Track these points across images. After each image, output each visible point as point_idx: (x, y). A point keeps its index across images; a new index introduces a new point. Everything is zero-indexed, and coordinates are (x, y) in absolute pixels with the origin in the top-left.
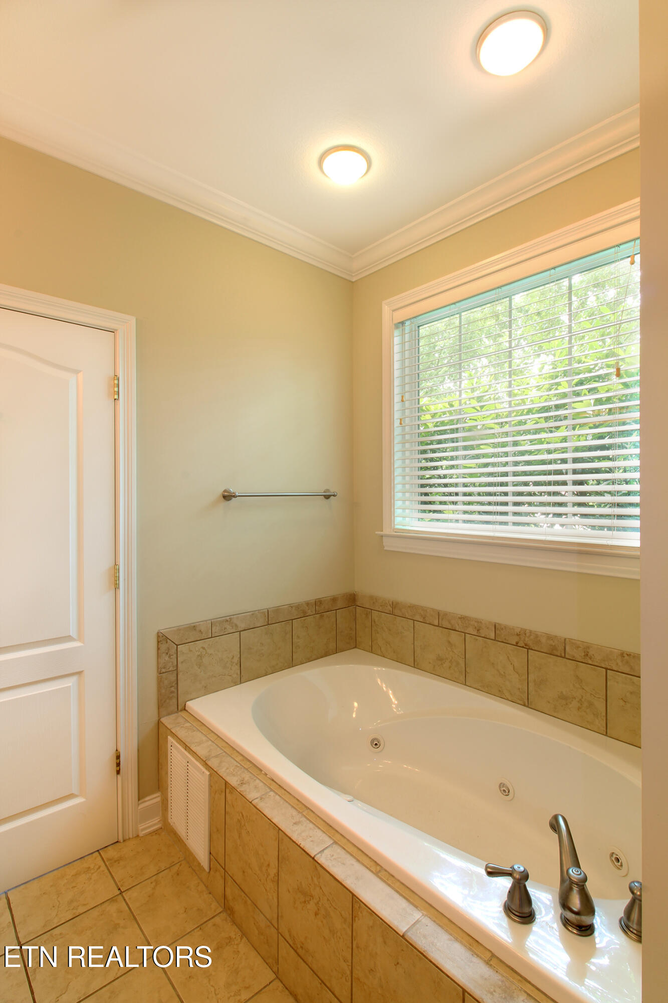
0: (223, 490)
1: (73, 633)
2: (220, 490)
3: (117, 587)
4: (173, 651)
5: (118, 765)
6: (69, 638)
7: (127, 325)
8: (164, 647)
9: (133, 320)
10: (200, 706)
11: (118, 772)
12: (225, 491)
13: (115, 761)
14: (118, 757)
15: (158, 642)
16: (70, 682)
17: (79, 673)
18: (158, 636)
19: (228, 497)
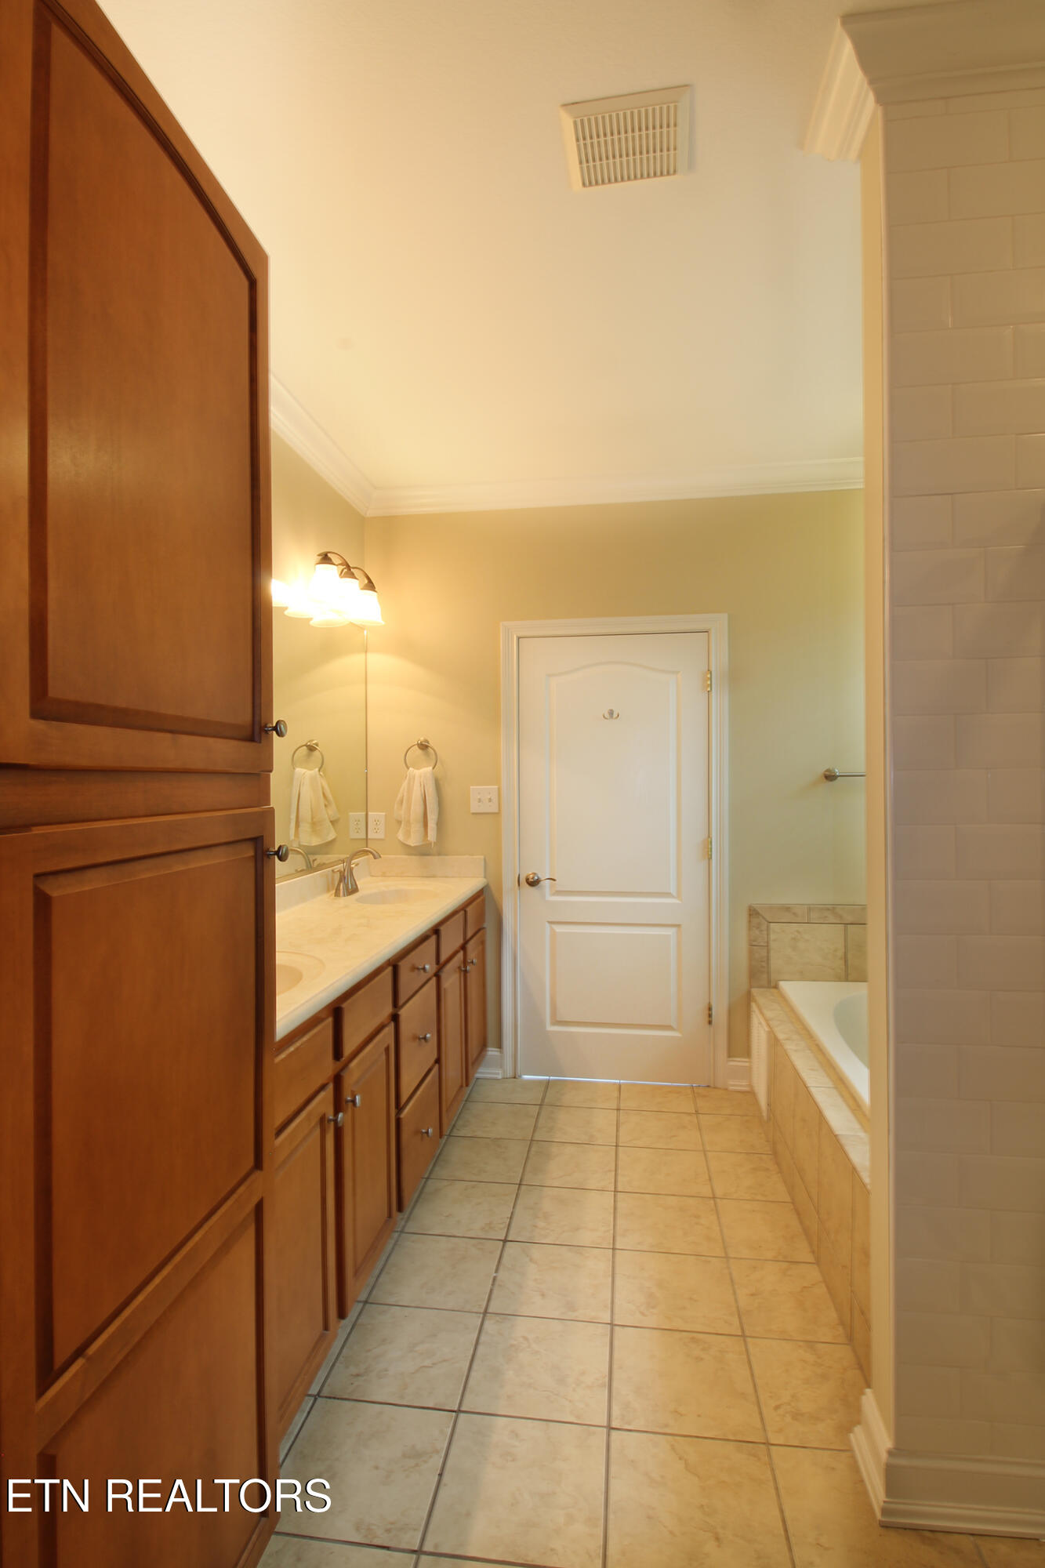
0: (825, 769)
1: (673, 891)
2: (821, 770)
3: (710, 858)
4: (764, 927)
5: (710, 1016)
6: (668, 895)
7: (718, 623)
8: (755, 921)
9: (724, 617)
10: (791, 989)
11: (710, 1022)
12: (828, 770)
13: (707, 1012)
14: (710, 1009)
15: (750, 915)
16: (671, 932)
17: (678, 926)
18: (750, 910)
19: (830, 777)
